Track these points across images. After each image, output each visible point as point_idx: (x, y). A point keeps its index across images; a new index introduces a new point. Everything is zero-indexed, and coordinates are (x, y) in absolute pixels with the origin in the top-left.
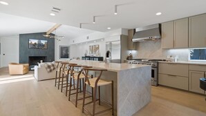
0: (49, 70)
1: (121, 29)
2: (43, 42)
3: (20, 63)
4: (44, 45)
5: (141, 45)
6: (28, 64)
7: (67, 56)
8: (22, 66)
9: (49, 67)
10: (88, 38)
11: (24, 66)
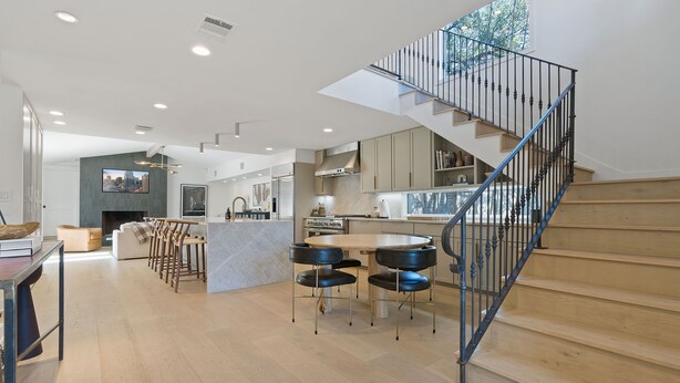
0: (141, 238)
1: (294, 150)
2: (139, 175)
3: (82, 225)
4: (139, 183)
5: (340, 183)
6: (99, 230)
7: (200, 211)
8: (85, 232)
9: (142, 231)
10: (242, 165)
11: (91, 234)
